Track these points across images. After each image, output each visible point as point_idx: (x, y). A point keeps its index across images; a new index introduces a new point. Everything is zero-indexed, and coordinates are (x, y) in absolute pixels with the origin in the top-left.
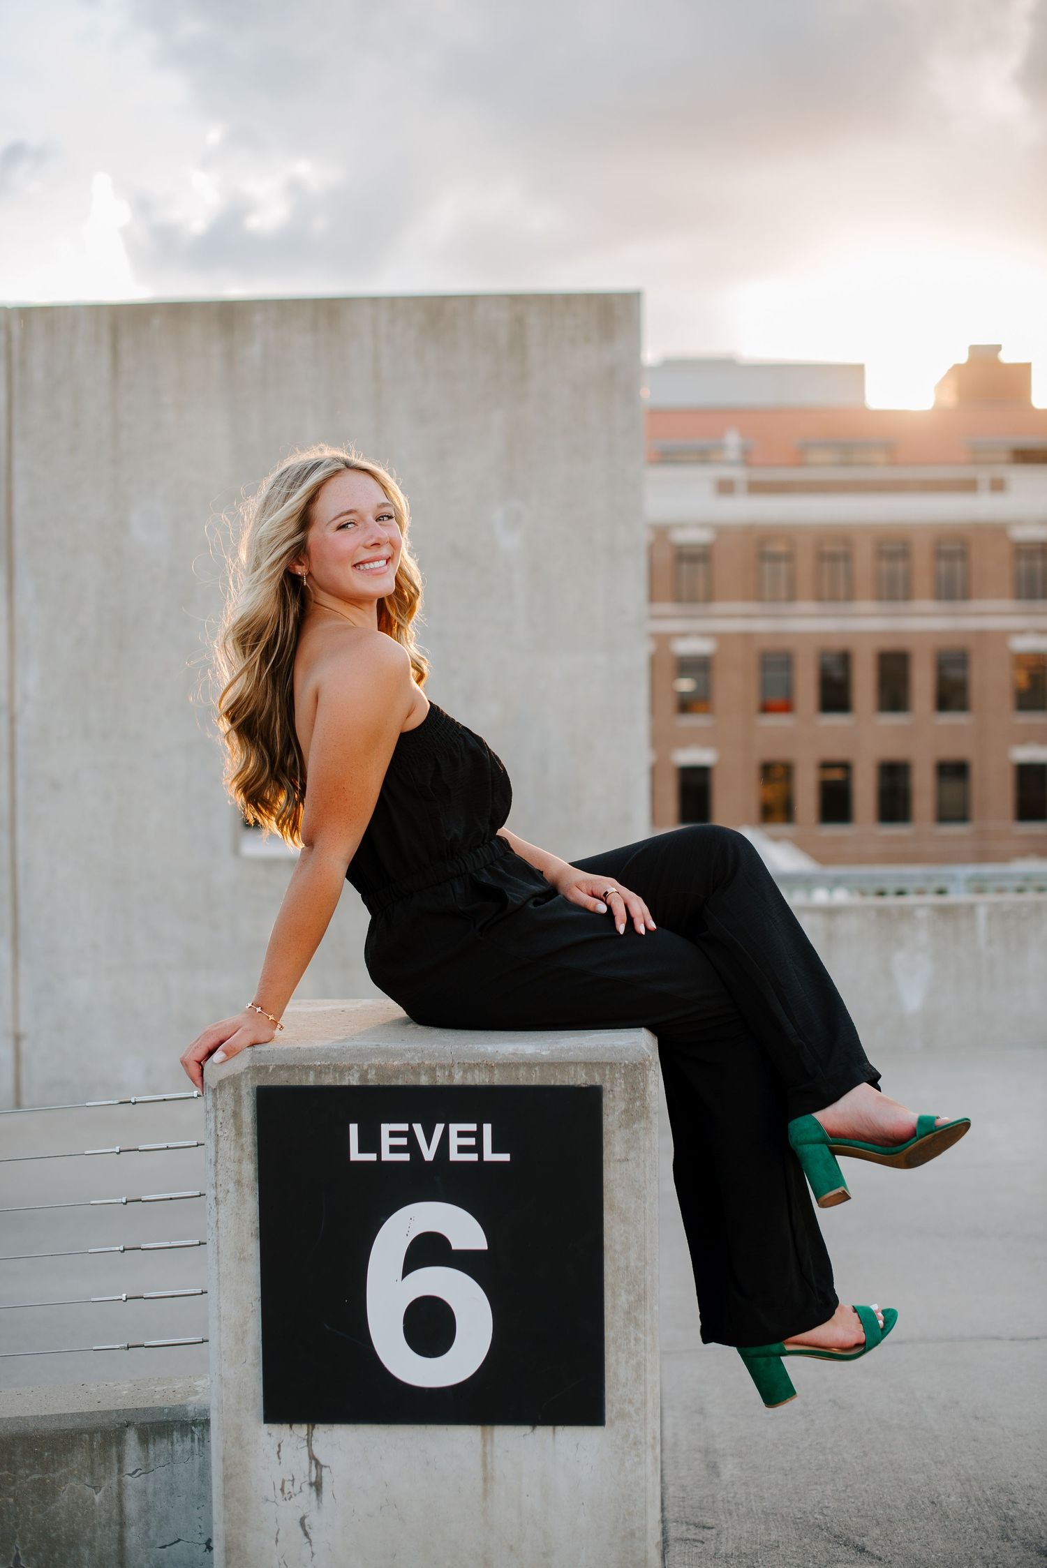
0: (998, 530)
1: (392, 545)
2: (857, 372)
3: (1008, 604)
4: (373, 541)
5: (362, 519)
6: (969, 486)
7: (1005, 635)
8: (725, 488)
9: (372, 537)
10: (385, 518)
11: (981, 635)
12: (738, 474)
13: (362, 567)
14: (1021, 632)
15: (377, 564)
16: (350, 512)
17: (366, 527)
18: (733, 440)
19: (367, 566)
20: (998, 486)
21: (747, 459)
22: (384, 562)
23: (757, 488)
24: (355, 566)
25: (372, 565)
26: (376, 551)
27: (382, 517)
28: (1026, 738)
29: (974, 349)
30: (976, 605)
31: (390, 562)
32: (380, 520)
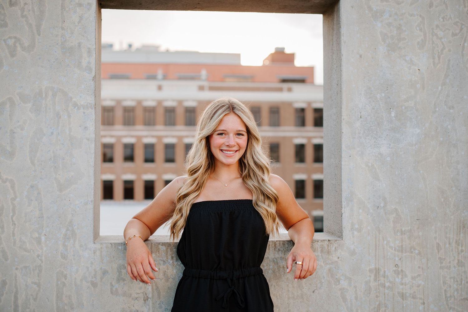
0: (289, 104)
1: (239, 146)
2: (238, 56)
3: (293, 128)
4: (227, 144)
6: (280, 90)
7: (291, 138)
8: (201, 88)
11: (284, 138)
12: (206, 84)
14: (297, 137)
18: (204, 73)
20: (290, 90)
21: (208, 79)
23: (212, 89)
28: (298, 171)
29: (277, 49)
30: (282, 128)
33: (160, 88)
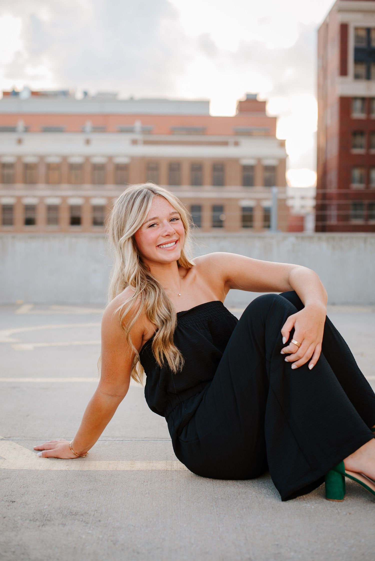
0: (236, 161)
1: (178, 234)
2: (206, 103)
3: (239, 188)
4: (166, 234)
5: (161, 222)
6: (225, 144)
7: (237, 200)
8: (134, 142)
9: (166, 231)
10: (175, 220)
11: (229, 199)
12: (139, 137)
13: (162, 247)
14: (244, 199)
15: (169, 245)
16: (154, 219)
17: (164, 226)
18: (138, 125)
19: (164, 246)
20: (236, 144)
21: (142, 132)
22: (174, 243)
23: (146, 143)
24: (158, 246)
25: (167, 246)
26: (169, 238)
27: (174, 219)
29: (248, 95)
30: (227, 188)
31: (178, 243)
32: (172, 221)
33: (88, 142)
